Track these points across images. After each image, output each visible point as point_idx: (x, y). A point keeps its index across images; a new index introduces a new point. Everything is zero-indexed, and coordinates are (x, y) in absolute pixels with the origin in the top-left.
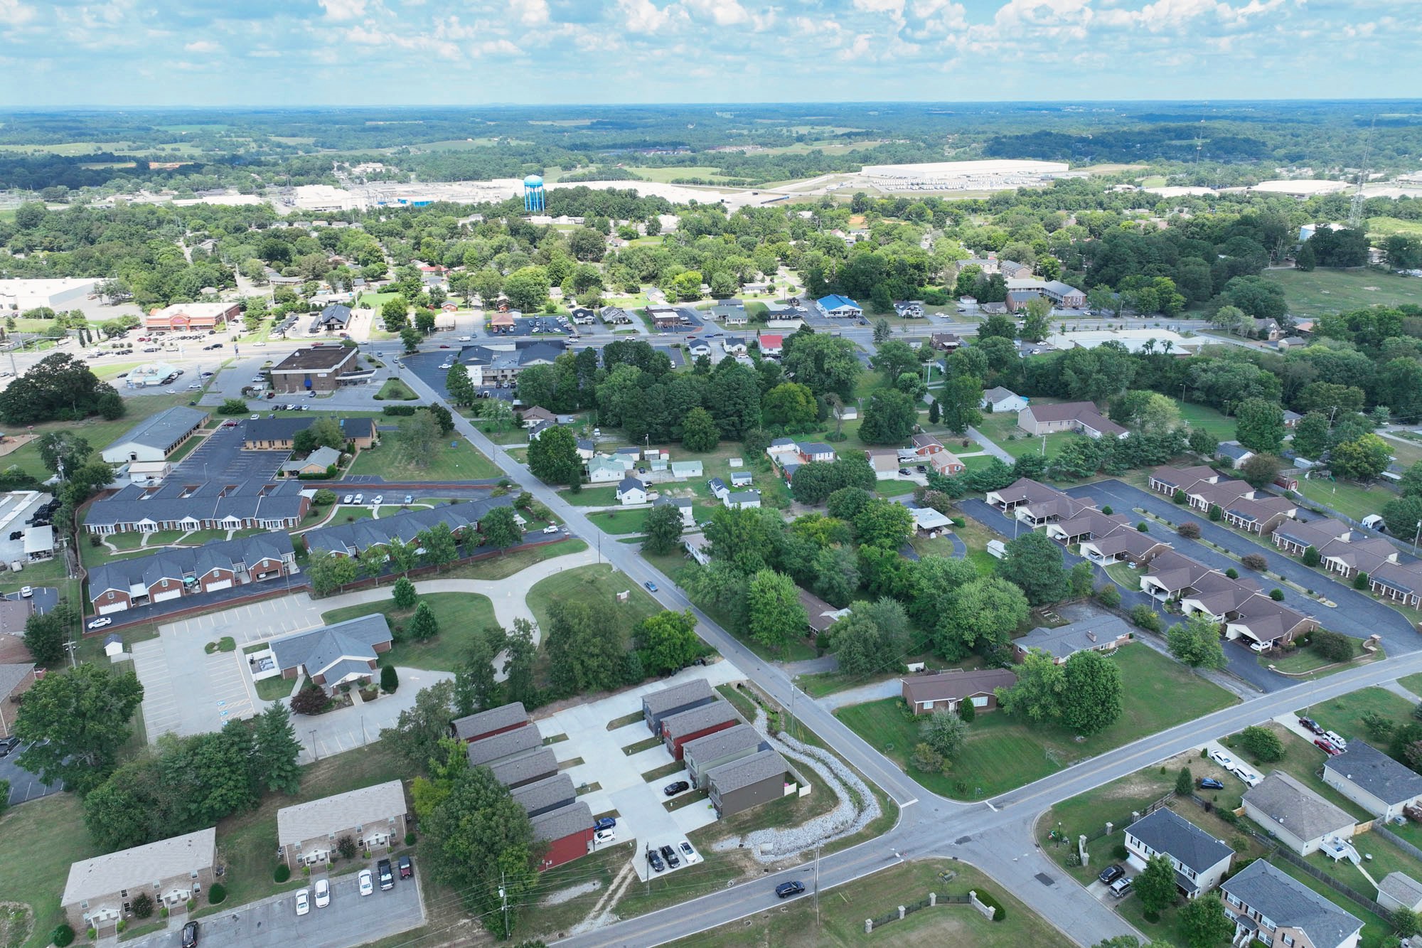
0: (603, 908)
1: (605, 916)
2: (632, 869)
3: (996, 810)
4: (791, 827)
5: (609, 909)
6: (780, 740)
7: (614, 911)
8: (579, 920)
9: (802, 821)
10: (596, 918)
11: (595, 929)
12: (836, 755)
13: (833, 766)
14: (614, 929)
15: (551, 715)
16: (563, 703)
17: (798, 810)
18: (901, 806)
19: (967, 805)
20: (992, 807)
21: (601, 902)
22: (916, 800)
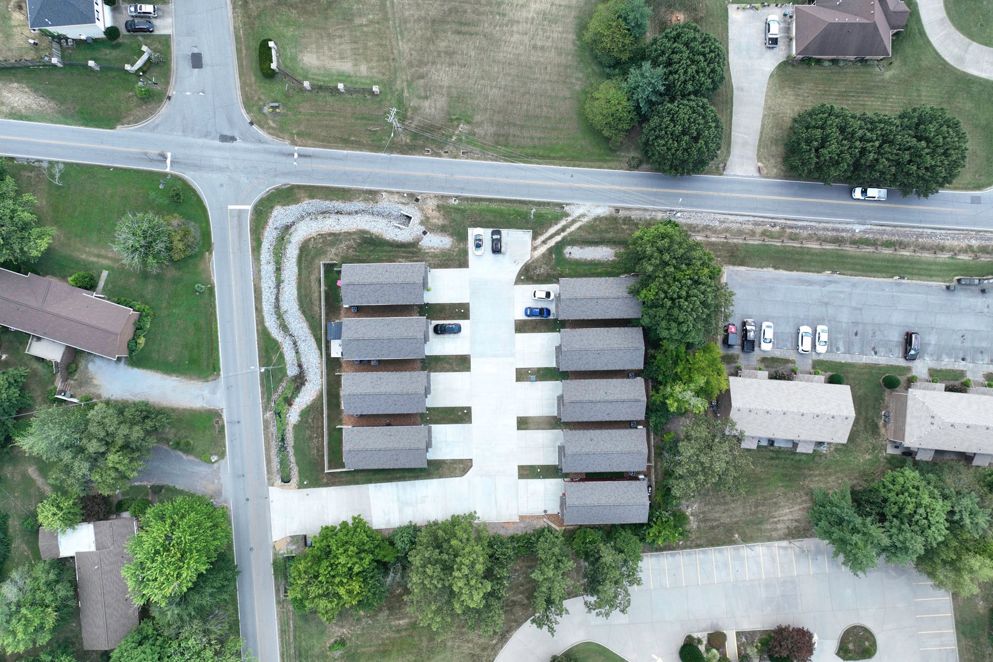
0: (574, 222)
1: (575, 212)
2: (534, 249)
3: (169, 155)
4: (367, 232)
5: (570, 219)
6: (300, 366)
7: (567, 215)
8: (598, 219)
9: (354, 233)
10: (583, 215)
11: (589, 204)
12: (259, 310)
13: (273, 300)
14: (573, 198)
15: (522, 518)
16: (502, 532)
17: (349, 247)
18: (249, 208)
19: (189, 176)
20: (168, 161)
21: (573, 228)
22: (230, 207)
